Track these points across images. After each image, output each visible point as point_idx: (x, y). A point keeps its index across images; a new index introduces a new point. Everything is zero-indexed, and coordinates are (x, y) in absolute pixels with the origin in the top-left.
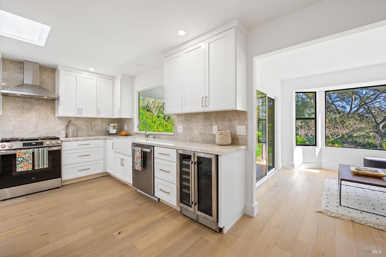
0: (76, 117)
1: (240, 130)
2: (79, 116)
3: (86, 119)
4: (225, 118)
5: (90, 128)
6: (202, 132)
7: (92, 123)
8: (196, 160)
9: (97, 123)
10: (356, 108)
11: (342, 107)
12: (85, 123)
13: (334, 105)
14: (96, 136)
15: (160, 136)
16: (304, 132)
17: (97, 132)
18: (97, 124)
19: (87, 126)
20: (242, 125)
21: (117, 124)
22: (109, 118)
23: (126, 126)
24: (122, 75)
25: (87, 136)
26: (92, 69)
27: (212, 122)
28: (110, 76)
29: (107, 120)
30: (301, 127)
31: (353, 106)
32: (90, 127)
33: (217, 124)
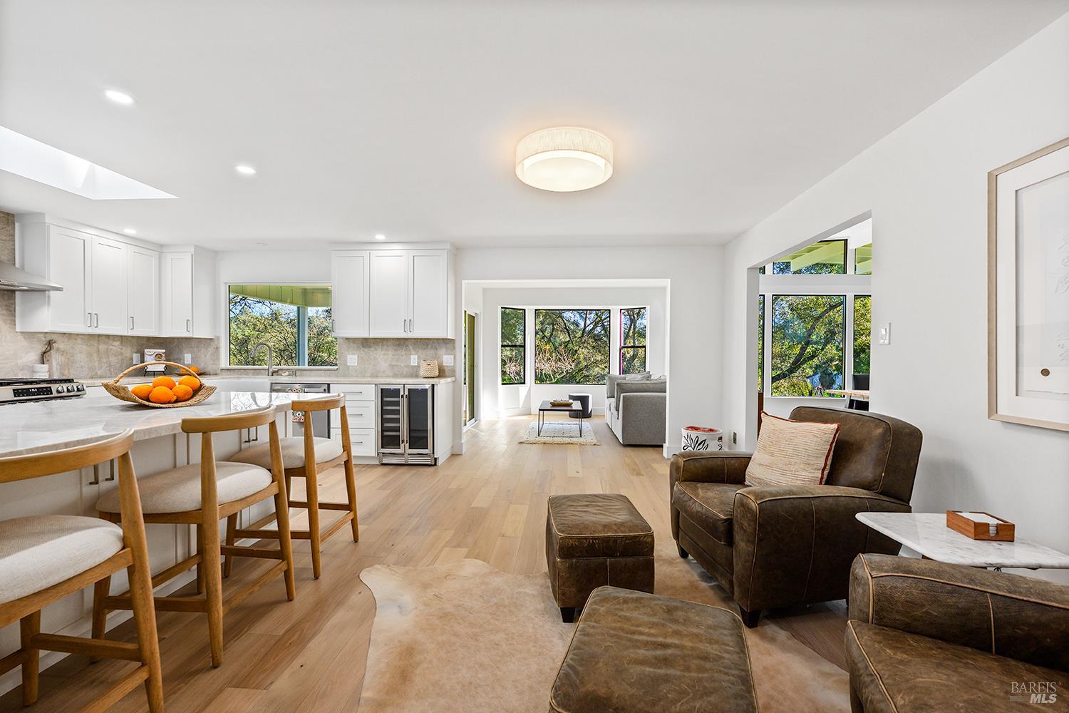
0: (65, 334)
1: (447, 360)
2: (91, 331)
3: (86, 338)
4: (428, 345)
5: (96, 360)
6: (394, 363)
7: (100, 347)
8: (407, 393)
9: (111, 347)
10: (592, 326)
11: (573, 323)
12: (85, 347)
13: (562, 318)
14: (109, 377)
15: (305, 372)
16: (514, 368)
17: (112, 370)
18: (111, 349)
19: (90, 355)
20: (449, 354)
21: (164, 351)
22: (138, 337)
23: (186, 355)
24: (196, 247)
25: (90, 378)
26: (130, 231)
27: (410, 350)
28: (157, 244)
29: (134, 341)
30: (510, 359)
31: (588, 322)
32: (95, 355)
33: (417, 353)
